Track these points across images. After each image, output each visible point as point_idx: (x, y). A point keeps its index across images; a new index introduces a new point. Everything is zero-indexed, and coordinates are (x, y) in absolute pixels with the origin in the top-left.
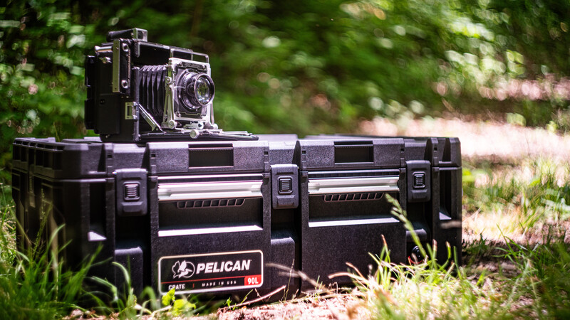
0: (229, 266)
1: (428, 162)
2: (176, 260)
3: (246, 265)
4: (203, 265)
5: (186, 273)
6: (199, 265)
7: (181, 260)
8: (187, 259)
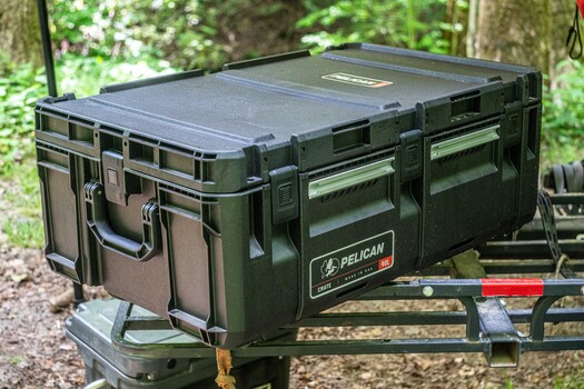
2: (324, 259)
4: (346, 258)
5: (332, 271)
6: (343, 259)
8: (333, 256)
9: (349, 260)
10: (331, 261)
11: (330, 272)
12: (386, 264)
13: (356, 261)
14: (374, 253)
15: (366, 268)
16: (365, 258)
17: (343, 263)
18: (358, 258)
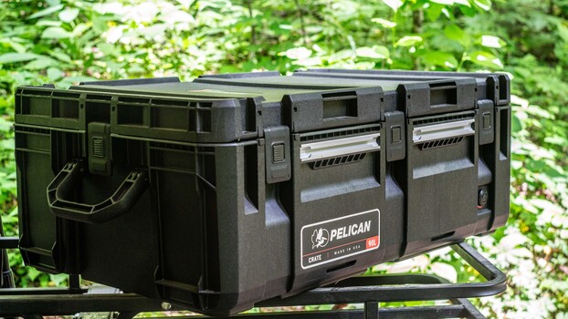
0: (355, 229)
1: (491, 101)
2: (315, 227)
3: (368, 226)
4: (335, 231)
5: (322, 242)
6: (333, 231)
7: (318, 227)
8: (323, 226)
9: (338, 234)
10: (321, 231)
11: (320, 243)
12: (373, 244)
13: (345, 236)
14: (361, 230)
15: (355, 245)
16: (354, 234)
17: (332, 236)
18: (347, 232)
